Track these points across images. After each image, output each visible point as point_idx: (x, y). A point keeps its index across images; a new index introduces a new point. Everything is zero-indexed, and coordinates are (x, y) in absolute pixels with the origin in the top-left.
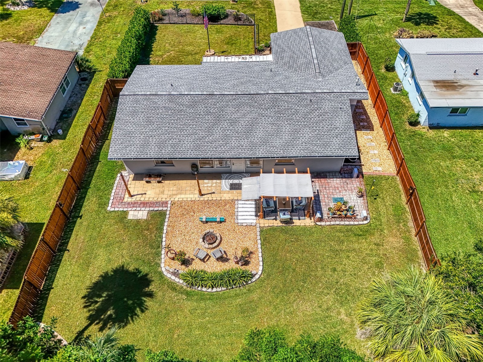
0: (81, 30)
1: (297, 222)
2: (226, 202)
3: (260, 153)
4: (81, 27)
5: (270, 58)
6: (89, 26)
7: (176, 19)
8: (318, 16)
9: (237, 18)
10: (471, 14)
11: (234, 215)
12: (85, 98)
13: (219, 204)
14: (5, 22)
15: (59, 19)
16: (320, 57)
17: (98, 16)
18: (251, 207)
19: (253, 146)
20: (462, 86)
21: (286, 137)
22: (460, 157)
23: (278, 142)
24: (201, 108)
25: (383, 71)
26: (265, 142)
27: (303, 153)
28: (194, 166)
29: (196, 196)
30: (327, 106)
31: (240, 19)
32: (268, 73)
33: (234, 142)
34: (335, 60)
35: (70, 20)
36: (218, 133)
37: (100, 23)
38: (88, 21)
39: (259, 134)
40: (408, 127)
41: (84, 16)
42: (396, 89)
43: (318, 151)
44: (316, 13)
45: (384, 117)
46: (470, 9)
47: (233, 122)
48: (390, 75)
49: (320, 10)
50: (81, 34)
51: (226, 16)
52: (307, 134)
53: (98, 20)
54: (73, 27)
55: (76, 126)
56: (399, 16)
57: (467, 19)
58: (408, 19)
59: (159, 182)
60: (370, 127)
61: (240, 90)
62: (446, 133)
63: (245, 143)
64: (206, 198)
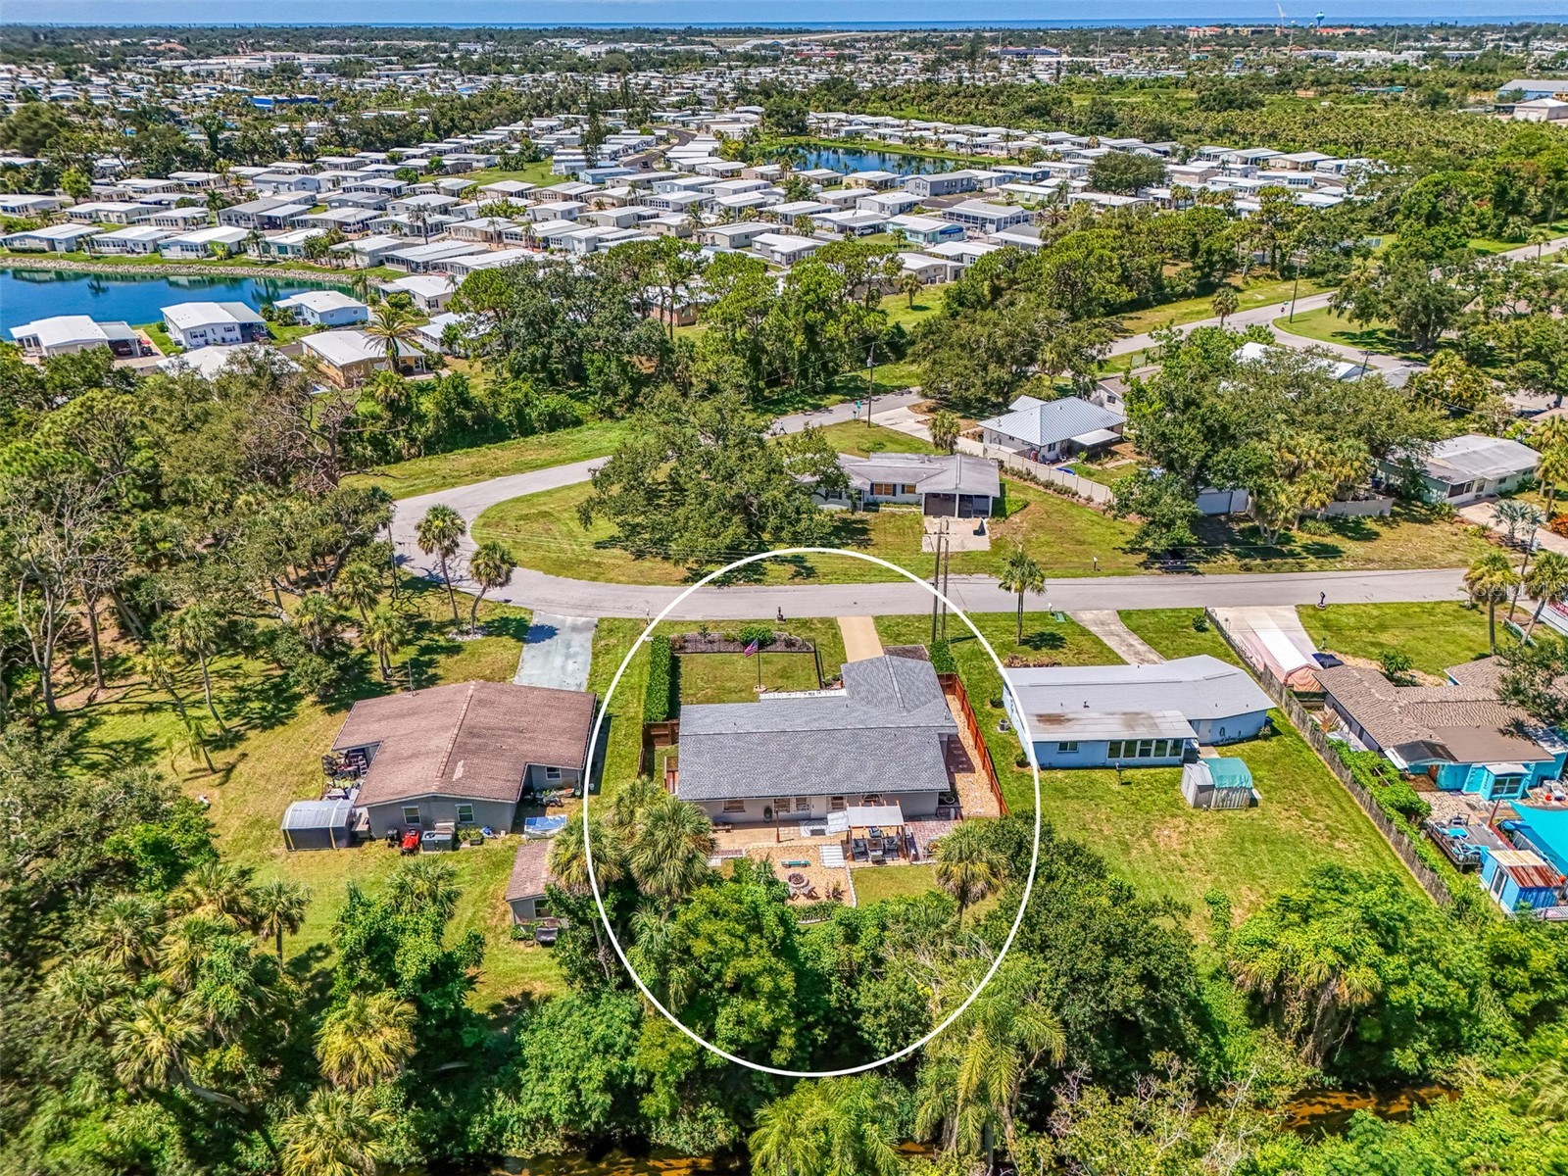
0: (571, 666)
1: (890, 862)
2: (808, 848)
3: (844, 789)
4: (570, 662)
5: (843, 692)
6: (580, 659)
7: (703, 647)
8: (902, 638)
9: (790, 644)
10: (1112, 634)
11: (819, 859)
12: (609, 750)
13: (799, 849)
14: (456, 658)
15: (533, 652)
16: (904, 691)
17: (589, 645)
18: (838, 851)
19: (835, 782)
20: (1069, 720)
21: (871, 772)
22: (1072, 798)
23: (862, 777)
24: (773, 746)
25: (989, 707)
26: (848, 777)
27: (891, 788)
28: (768, 811)
29: (773, 843)
30: (913, 740)
31: (794, 645)
32: (844, 709)
33: (814, 779)
34: (922, 694)
35: (549, 652)
36: (795, 770)
37: (595, 656)
38: (576, 654)
39: (841, 770)
40: (1016, 768)
41: (568, 646)
42: (1002, 728)
43: (907, 785)
44: (899, 635)
45: (986, 754)
46: (1113, 627)
47: (811, 759)
48: (997, 711)
49: (904, 630)
50: (574, 672)
51: (774, 641)
52: (892, 770)
53: (591, 650)
54: (558, 661)
55: (607, 780)
56: (1012, 638)
57: (1105, 640)
58: (1024, 642)
59: (728, 831)
60: (971, 769)
61: (815, 726)
62: (1060, 774)
63: (826, 779)
64: (785, 844)
